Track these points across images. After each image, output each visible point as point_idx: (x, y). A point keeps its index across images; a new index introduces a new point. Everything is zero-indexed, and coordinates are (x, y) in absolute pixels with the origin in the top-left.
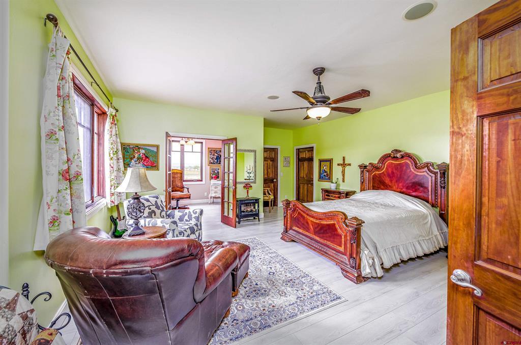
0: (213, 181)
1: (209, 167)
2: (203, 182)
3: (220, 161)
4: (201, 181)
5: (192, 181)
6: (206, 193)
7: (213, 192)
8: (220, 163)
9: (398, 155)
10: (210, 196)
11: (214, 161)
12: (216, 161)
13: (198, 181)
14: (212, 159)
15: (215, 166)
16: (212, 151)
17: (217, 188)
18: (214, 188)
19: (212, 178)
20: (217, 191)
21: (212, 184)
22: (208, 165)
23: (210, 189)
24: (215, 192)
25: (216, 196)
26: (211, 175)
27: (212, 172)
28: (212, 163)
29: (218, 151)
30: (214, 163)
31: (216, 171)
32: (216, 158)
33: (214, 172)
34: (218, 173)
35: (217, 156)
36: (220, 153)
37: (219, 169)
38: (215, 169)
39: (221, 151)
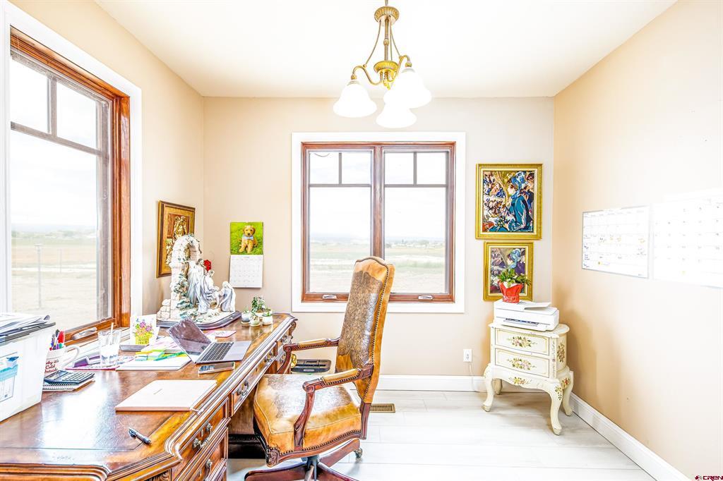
0: (503, 308)
1: (481, 244)
2: (458, 308)
3: (529, 219)
4: (449, 298)
5: (414, 299)
6: (468, 351)
7: (504, 358)
8: (526, 228)
10: (490, 373)
11: (503, 220)
12: (510, 218)
13: (436, 299)
14: (495, 209)
15: (509, 241)
16: (489, 177)
17: (526, 343)
18: (509, 344)
19: (495, 289)
20: (529, 360)
21: (498, 323)
22: (478, 237)
23: (492, 341)
24: (518, 364)
25: (523, 382)
26: (491, 278)
27: (496, 268)
28: (493, 229)
29: (523, 175)
30: (502, 229)
31: (509, 262)
32: (513, 205)
33: (502, 264)
34: (520, 268)
35: (514, 199)
36: (530, 185)
37: (523, 253)
38: (508, 252)
39: (532, 175)
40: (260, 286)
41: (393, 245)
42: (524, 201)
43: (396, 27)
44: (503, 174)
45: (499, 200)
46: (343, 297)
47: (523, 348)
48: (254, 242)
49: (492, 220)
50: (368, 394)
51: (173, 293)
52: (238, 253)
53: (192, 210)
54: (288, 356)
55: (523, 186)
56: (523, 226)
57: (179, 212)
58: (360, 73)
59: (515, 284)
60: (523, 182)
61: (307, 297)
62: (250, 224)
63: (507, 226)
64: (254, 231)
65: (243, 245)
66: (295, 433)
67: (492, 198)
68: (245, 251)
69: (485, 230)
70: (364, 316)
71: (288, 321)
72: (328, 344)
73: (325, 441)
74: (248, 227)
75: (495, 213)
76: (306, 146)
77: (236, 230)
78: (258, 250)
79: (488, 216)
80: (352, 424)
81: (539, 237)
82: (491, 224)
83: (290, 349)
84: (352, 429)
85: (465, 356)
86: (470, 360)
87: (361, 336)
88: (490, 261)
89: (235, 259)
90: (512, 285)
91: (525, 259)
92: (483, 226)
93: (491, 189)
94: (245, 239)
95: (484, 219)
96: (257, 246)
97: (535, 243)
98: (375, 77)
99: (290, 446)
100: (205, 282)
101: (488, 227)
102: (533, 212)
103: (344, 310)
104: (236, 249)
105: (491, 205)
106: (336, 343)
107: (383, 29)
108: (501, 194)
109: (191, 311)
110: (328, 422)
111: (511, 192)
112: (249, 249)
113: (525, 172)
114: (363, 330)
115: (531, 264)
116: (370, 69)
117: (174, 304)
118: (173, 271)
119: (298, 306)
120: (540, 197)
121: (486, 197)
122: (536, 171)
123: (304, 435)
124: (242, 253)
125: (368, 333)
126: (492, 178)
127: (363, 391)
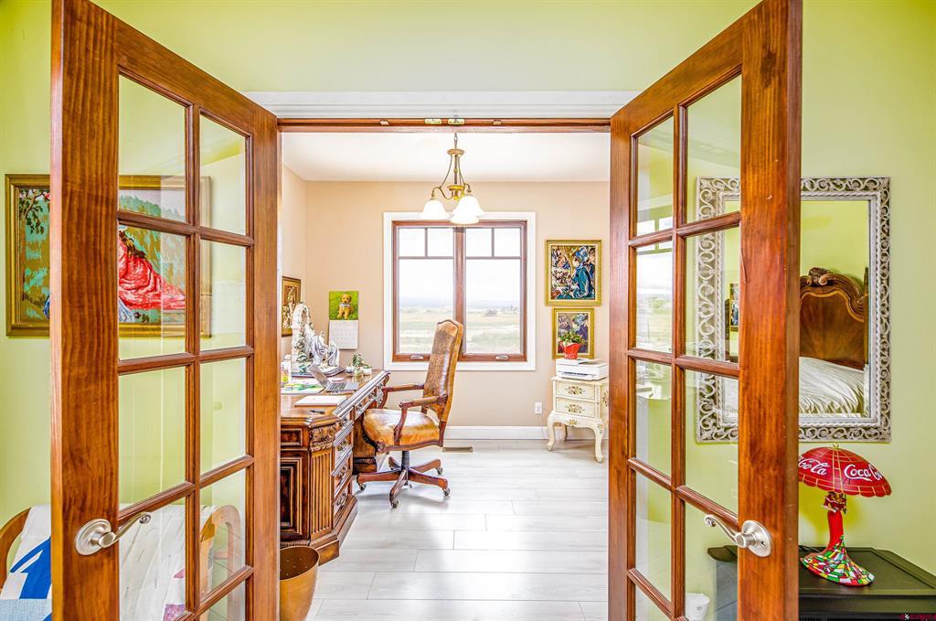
0: (565, 365)
1: (549, 310)
2: (530, 364)
3: (591, 288)
4: (523, 358)
5: (492, 358)
6: (538, 405)
7: (562, 405)
8: (589, 296)
9: (820, 280)
10: (552, 418)
11: (568, 288)
12: (575, 287)
13: (511, 358)
14: (562, 279)
15: (574, 306)
16: (558, 251)
17: (578, 391)
18: (566, 393)
19: (561, 350)
20: (581, 405)
21: (559, 377)
22: (547, 304)
23: (554, 392)
24: (573, 409)
25: (575, 423)
26: (558, 340)
27: (562, 331)
28: (560, 297)
29: (585, 249)
30: (568, 297)
31: (574, 326)
32: (577, 275)
33: (568, 328)
34: (584, 331)
35: (578, 270)
36: (592, 258)
37: (586, 318)
38: (573, 317)
39: (593, 249)
40: (355, 347)
41: (500, 313)
42: (587, 272)
43: (462, 159)
44: (569, 249)
45: (565, 271)
46: (427, 358)
47: (576, 396)
48: (348, 308)
49: (559, 288)
50: (444, 416)
51: (293, 350)
52: (336, 319)
53: (298, 281)
54: (385, 397)
55: (586, 259)
56: (585, 294)
57: (290, 284)
58: (437, 191)
59: (572, 343)
60: (586, 255)
61: (397, 358)
62: (347, 293)
63: (572, 294)
64: (350, 299)
65: (340, 312)
66: (395, 434)
67: (559, 270)
68: (342, 318)
69: (553, 298)
70: (442, 362)
71: (382, 374)
72: (415, 387)
73: (414, 443)
74: (345, 296)
75: (561, 282)
76: (396, 224)
77: (334, 298)
78: (354, 316)
79: (556, 286)
80: (433, 435)
81: (599, 304)
82: (558, 292)
83: (386, 391)
84: (433, 438)
85: (536, 409)
86: (540, 412)
87: (440, 377)
88: (558, 325)
89: (334, 323)
90: (569, 344)
91: (588, 323)
92: (552, 294)
93: (557, 262)
94: (342, 306)
95: (552, 288)
96: (353, 312)
97: (596, 308)
98: (448, 194)
99: (391, 442)
100: (319, 341)
101: (555, 295)
102: (594, 282)
103: (427, 369)
104: (334, 315)
105: (558, 275)
106: (422, 387)
107: (454, 159)
108: (566, 266)
109: (307, 364)
110: (416, 431)
111: (576, 264)
112: (346, 315)
113: (587, 247)
114: (441, 372)
115: (593, 327)
116: (445, 189)
117: (295, 358)
118: (294, 332)
119: (390, 365)
120: (600, 269)
121: (554, 269)
122: (597, 246)
123: (400, 436)
124: (340, 319)
125: (445, 374)
126: (559, 253)
127: (440, 414)
